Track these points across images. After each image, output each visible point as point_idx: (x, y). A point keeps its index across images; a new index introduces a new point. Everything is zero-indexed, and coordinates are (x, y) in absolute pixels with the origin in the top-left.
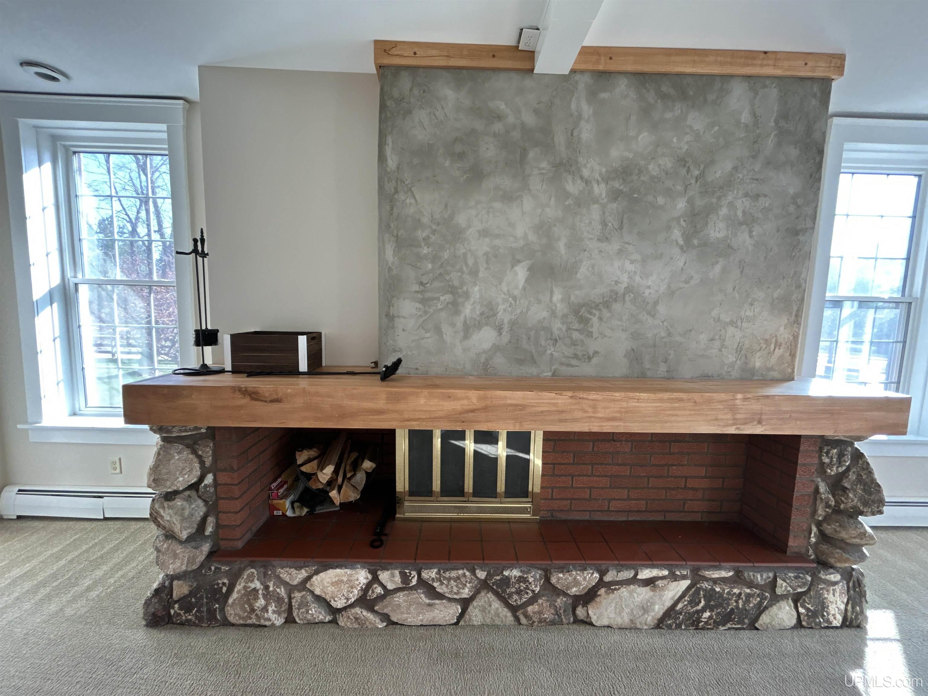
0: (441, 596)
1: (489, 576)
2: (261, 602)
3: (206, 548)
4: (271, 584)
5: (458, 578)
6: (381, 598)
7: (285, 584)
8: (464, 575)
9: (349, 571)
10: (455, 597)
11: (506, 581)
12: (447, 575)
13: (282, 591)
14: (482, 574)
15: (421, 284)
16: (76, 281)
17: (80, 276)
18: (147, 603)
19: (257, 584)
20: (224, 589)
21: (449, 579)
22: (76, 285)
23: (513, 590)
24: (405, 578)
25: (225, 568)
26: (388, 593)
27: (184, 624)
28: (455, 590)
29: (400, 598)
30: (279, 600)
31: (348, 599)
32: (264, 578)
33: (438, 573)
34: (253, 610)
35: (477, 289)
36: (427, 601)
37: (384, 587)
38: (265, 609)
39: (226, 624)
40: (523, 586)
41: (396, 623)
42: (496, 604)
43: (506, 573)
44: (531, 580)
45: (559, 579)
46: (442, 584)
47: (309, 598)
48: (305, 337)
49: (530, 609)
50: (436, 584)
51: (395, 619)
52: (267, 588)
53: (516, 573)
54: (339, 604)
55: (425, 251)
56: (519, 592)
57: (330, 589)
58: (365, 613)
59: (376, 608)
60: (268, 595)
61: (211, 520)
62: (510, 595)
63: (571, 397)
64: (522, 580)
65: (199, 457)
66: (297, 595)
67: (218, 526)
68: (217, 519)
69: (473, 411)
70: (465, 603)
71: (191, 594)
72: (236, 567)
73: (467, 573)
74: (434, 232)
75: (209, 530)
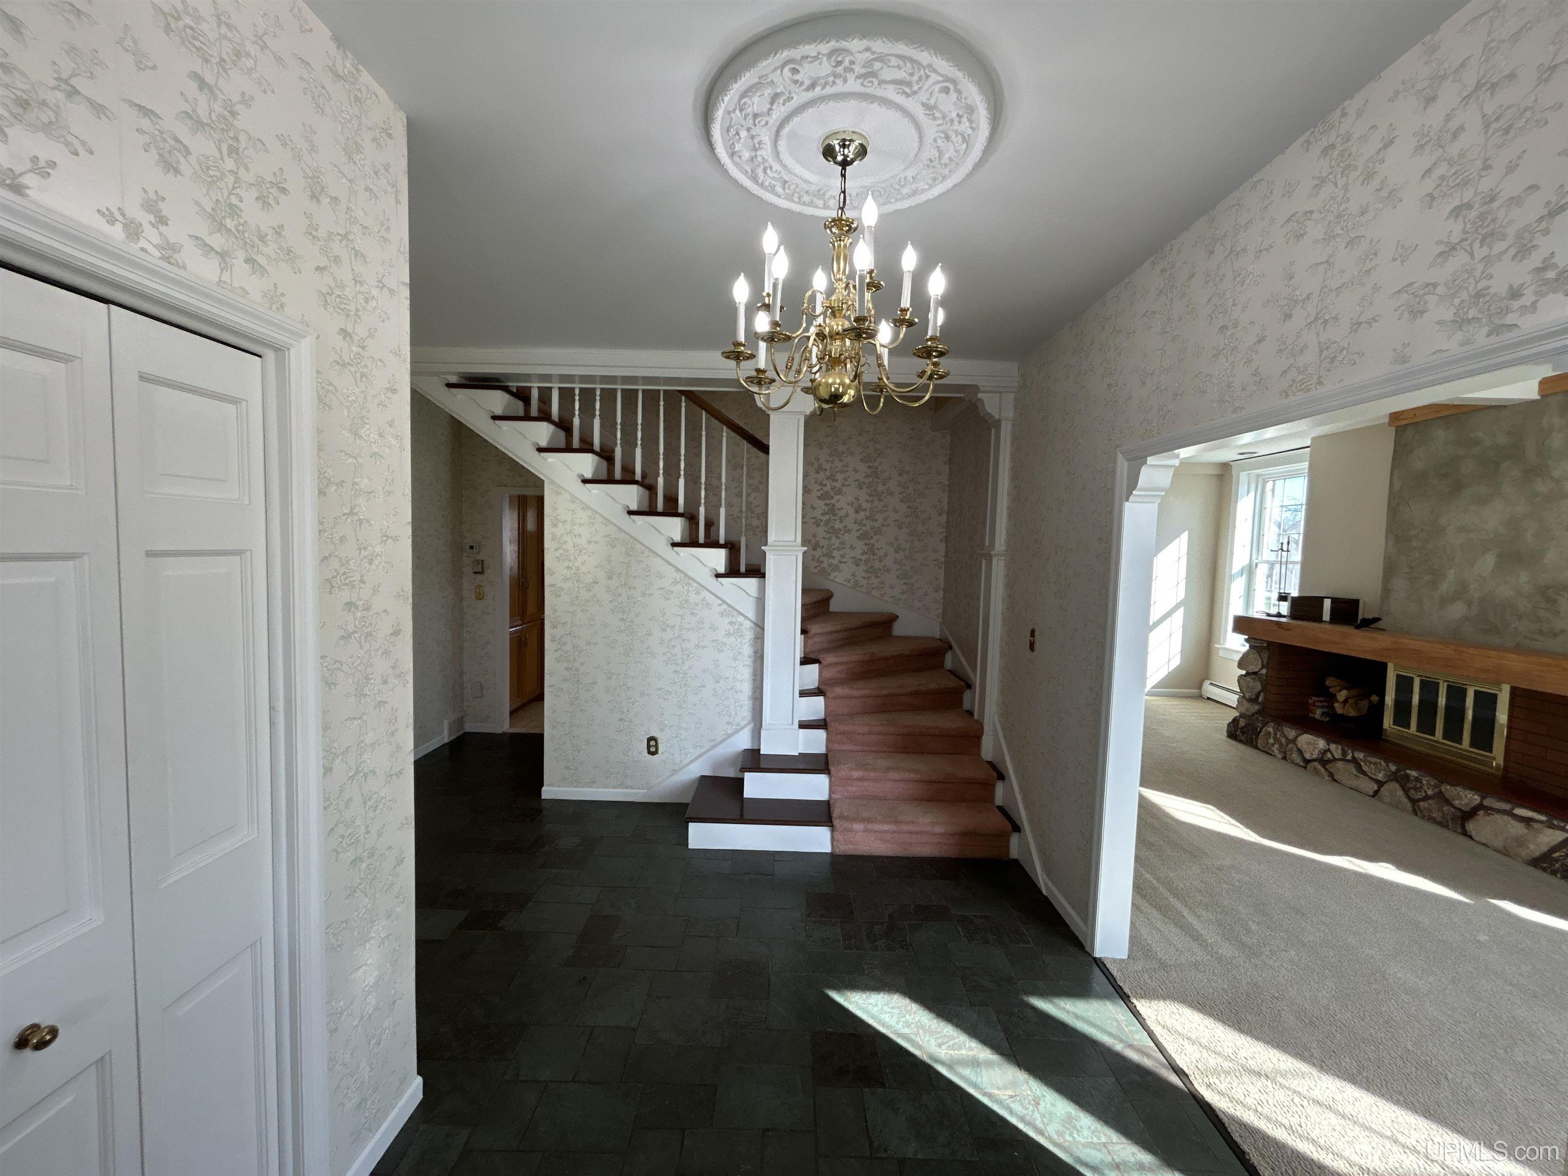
0: (1364, 773)
1: (1398, 771)
2: (1271, 741)
3: (1257, 707)
4: (1278, 734)
5: (1375, 764)
6: (1329, 761)
7: (1285, 737)
8: (1380, 763)
9: (1315, 738)
10: (1373, 776)
11: (1407, 776)
12: (1369, 759)
13: (1283, 740)
14: (1393, 768)
15: (1411, 567)
16: (1257, 561)
17: (1260, 557)
18: (1229, 725)
19: (1271, 730)
20: (1259, 729)
21: (1371, 762)
22: (1256, 564)
23: (1411, 786)
24: (1344, 753)
25: (1260, 718)
26: (1335, 760)
27: (1241, 741)
28: (1373, 771)
29: (1340, 765)
30: (1281, 745)
31: (1312, 755)
32: (1276, 730)
33: (1364, 757)
34: (1268, 744)
35: (1453, 571)
36: (1355, 773)
37: (1333, 755)
38: (1273, 745)
39: (1256, 748)
40: (1419, 785)
41: (1336, 781)
42: (1400, 793)
43: (1408, 772)
44: (1424, 782)
45: (1447, 790)
46: (1366, 765)
47: (1295, 749)
48: (1330, 600)
49: (1421, 804)
50: (1362, 764)
51: (1336, 778)
52: (1276, 734)
53: (1414, 773)
54: (1308, 756)
55: (1415, 544)
56: (1415, 789)
57: (1305, 746)
58: (1320, 767)
59: (1327, 767)
60: (1275, 739)
61: (1262, 695)
62: (1410, 789)
63: (1455, 650)
64: (1417, 779)
65: (1262, 659)
66: (1290, 745)
67: (1265, 698)
68: (1265, 695)
69: (1388, 650)
70: (1381, 784)
71: (1245, 726)
72: (1267, 720)
73: (1383, 763)
74: (1422, 530)
75: (1261, 699)
